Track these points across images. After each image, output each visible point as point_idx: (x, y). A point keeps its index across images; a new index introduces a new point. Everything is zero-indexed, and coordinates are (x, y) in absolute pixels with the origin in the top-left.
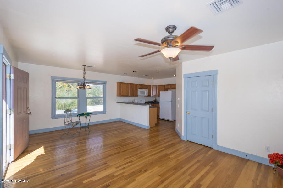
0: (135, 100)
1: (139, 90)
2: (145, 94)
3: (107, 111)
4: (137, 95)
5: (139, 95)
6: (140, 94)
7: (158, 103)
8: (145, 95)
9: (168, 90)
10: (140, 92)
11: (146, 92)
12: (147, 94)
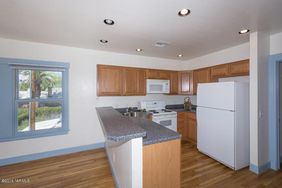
0: (139, 103)
1: (148, 80)
2: (161, 89)
3: (70, 129)
4: (143, 93)
5: (148, 91)
6: (150, 90)
7: (194, 108)
8: (164, 92)
9: (220, 79)
10: (151, 85)
11: (165, 86)
12: (166, 89)
